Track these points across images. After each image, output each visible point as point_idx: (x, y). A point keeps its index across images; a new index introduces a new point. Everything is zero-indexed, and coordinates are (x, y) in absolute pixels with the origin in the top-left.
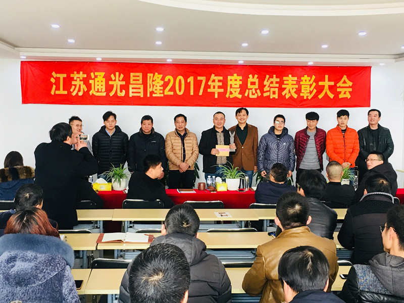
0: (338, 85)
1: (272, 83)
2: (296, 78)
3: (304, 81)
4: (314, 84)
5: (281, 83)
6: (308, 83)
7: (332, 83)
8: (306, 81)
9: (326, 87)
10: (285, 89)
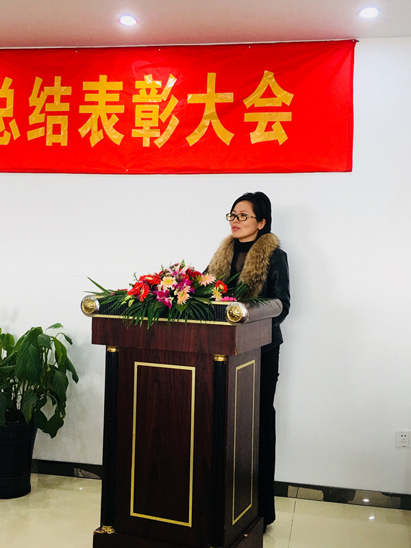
0: (248, 102)
1: (50, 99)
2: (119, 86)
3: (143, 92)
4: (174, 102)
5: (76, 99)
6: (155, 98)
7: (228, 97)
8: (148, 91)
10: (88, 116)
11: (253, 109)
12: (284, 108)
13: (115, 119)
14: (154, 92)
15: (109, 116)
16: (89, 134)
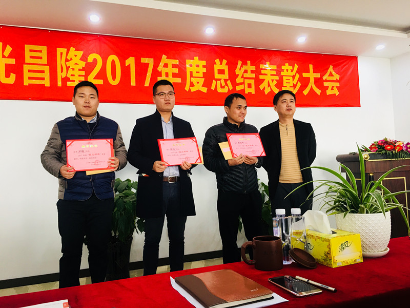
0: (324, 78)
4: (297, 76)
6: (290, 73)
7: (318, 75)
8: (287, 70)
9: (312, 80)
11: (326, 81)
12: (336, 81)
13: (275, 82)
14: (290, 71)
15: (273, 80)
16: (264, 88)
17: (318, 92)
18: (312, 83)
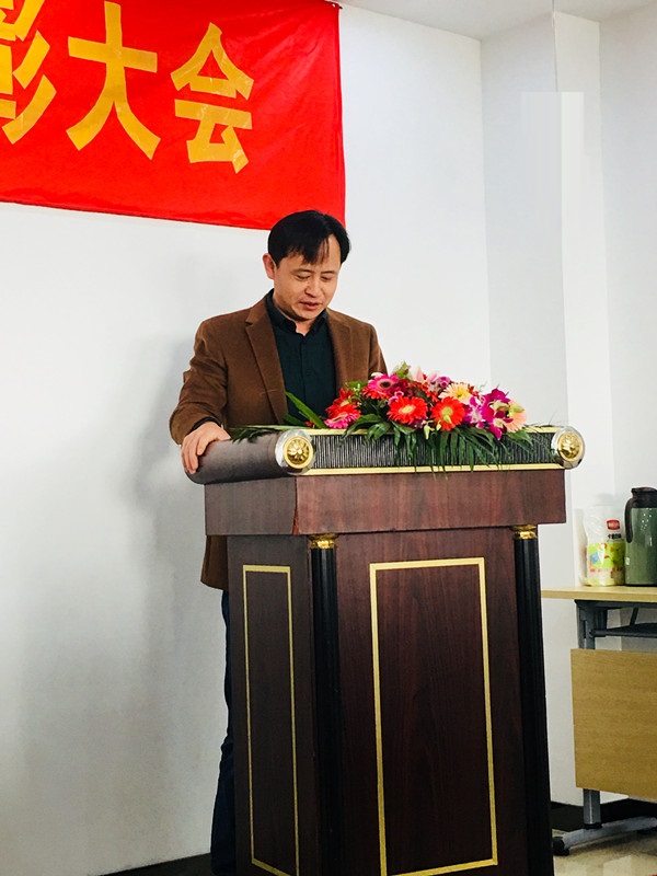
0: (179, 78)
4: (40, 48)
6: (3, 26)
7: (147, 62)
9: (115, 81)
11: (188, 94)
17: (146, 141)
18: (113, 95)
